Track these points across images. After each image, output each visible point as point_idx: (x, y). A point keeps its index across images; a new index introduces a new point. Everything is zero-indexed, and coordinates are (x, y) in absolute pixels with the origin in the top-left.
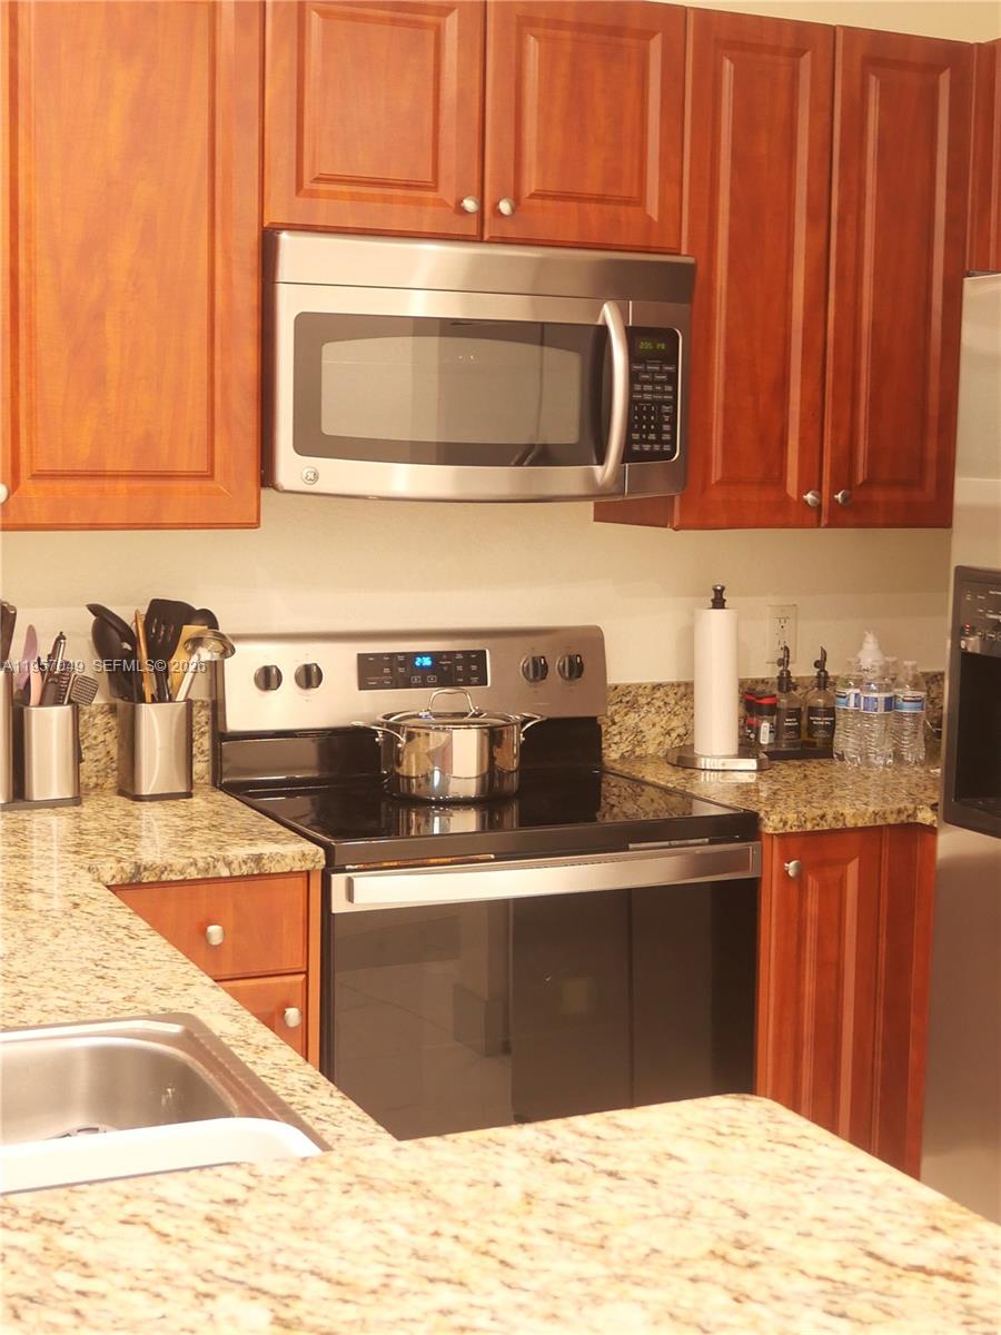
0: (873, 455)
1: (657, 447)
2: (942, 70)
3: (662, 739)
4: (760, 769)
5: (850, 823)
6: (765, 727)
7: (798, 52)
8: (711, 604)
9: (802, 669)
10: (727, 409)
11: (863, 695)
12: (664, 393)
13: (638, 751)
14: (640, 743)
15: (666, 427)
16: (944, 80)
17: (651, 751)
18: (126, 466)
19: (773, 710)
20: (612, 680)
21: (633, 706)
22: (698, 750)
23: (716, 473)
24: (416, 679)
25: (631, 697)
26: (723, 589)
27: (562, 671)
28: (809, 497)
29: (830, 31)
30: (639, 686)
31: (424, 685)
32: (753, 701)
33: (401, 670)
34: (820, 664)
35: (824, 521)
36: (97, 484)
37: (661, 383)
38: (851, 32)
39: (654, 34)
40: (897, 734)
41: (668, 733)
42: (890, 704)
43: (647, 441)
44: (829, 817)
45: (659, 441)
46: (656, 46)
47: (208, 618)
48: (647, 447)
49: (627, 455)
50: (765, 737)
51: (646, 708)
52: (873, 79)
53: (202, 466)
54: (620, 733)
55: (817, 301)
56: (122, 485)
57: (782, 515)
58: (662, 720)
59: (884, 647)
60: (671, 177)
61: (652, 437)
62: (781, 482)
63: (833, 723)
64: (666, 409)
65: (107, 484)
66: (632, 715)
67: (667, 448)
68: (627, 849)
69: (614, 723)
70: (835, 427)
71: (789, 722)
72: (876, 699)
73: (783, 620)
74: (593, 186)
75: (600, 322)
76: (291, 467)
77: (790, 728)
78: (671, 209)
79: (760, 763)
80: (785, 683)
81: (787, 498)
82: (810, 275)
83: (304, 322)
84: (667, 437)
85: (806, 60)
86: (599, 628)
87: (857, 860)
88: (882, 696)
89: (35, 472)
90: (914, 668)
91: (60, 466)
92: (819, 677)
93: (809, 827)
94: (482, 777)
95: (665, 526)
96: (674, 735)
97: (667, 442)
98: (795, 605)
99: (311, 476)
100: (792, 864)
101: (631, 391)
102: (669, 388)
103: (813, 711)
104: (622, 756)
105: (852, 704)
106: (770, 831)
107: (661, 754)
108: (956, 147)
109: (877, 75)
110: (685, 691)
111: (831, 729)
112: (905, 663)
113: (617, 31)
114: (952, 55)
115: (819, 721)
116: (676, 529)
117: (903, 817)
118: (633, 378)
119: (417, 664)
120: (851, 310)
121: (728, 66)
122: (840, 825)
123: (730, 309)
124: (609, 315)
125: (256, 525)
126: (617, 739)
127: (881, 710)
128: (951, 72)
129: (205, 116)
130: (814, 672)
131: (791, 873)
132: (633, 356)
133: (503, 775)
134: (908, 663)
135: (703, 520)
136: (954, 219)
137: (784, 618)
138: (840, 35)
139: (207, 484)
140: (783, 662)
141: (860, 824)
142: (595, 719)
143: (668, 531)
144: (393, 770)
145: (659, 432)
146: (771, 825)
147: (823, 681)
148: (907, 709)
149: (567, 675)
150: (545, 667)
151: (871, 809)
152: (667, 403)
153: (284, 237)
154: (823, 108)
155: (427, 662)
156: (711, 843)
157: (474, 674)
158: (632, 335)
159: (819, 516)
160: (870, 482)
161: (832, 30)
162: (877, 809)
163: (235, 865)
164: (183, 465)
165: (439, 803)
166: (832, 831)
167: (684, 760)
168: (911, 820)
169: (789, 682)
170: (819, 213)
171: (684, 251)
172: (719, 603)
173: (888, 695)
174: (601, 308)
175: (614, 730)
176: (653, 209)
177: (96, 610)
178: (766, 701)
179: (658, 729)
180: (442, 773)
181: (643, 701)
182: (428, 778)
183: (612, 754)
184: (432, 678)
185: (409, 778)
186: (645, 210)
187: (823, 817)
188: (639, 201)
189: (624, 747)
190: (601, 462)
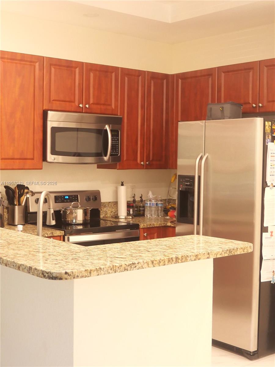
0: (153, 154)
1: (115, 153)
2: (164, 79)
3: (110, 213)
4: (132, 218)
5: (155, 226)
6: (131, 210)
7: (139, 76)
8: (121, 185)
9: (138, 199)
10: (127, 146)
11: (151, 203)
12: (117, 142)
13: (106, 216)
14: (106, 214)
15: (117, 149)
16: (165, 81)
17: (109, 216)
18: (18, 157)
19: (133, 207)
20: (102, 201)
21: (105, 206)
22: (119, 215)
23: (125, 159)
24: (65, 201)
25: (105, 205)
26: (123, 182)
27: (93, 199)
28: (142, 163)
29: (144, 72)
30: (106, 202)
31: (67, 202)
32: (129, 206)
33: (63, 199)
34: (141, 197)
35: (145, 168)
36: (13, 160)
37: (116, 140)
38: (148, 72)
39: (113, 72)
40: (158, 211)
41: (112, 212)
42: (157, 204)
43: (114, 152)
44: (152, 225)
45: (116, 152)
46: (113, 74)
47: (27, 188)
48: (114, 153)
49: (111, 155)
50: (131, 212)
51: (108, 207)
52: (152, 81)
53: (32, 157)
54: (103, 212)
55: (143, 125)
56: (17, 161)
57: (137, 166)
58: (111, 209)
59: (153, 194)
60: (116, 100)
61: (115, 151)
62: (136, 160)
63: (144, 209)
64: (117, 146)
65: (15, 161)
66: (105, 208)
67: (117, 153)
68: (116, 231)
69: (102, 210)
70: (146, 149)
71: (136, 209)
72: (154, 204)
73: (132, 189)
74: (102, 102)
75: (105, 129)
76: (50, 157)
77: (136, 210)
78: (116, 106)
79: (132, 217)
80: (134, 201)
81: (138, 163)
82: (141, 119)
83: (53, 129)
84: (117, 151)
85: (140, 77)
86: (99, 191)
87: (156, 233)
88: (155, 203)
89: (2, 158)
90: (161, 197)
91: (6, 157)
92: (141, 200)
93: (148, 226)
94: (83, 220)
95: (115, 169)
96: (113, 212)
97: (117, 152)
98: (135, 186)
99: (54, 159)
100: (145, 234)
101: (112, 142)
102: (118, 142)
103: (140, 207)
104: (103, 217)
105: (149, 205)
106: (142, 227)
107: (111, 216)
108: (167, 94)
109: (153, 80)
110: (116, 203)
111: (144, 210)
112: (159, 196)
113: (107, 72)
114: (166, 76)
115: (141, 209)
116: (118, 169)
117: (165, 225)
118: (112, 140)
119: (65, 198)
120: (149, 126)
121: (126, 79)
122: (154, 226)
123: (127, 126)
124: (107, 127)
125: (41, 169)
126: (102, 213)
127: (155, 206)
128: (166, 80)
129: (33, 88)
130: (140, 199)
131: (145, 235)
132: (112, 136)
133: (87, 220)
134: (160, 196)
135: (123, 168)
136: (167, 109)
137: (133, 188)
138: (146, 73)
139: (33, 161)
140: (134, 197)
141: (157, 226)
142: (98, 209)
143: (116, 170)
144: (65, 220)
145: (116, 150)
146: (142, 226)
147: (142, 201)
148: (160, 205)
149: (94, 200)
150: (90, 198)
151: (159, 223)
152: (117, 144)
153: (49, 112)
154: (143, 86)
155: (67, 197)
156: (130, 230)
157: (76, 200)
158: (111, 131)
159: (144, 167)
160: (153, 160)
161: (145, 71)
162: (160, 223)
163: (48, 234)
164: (29, 157)
165: (74, 225)
166: (153, 227)
167: (117, 217)
168: (166, 225)
169: (135, 201)
170: (143, 107)
171: (119, 115)
172: (122, 185)
173: (156, 203)
174: (105, 126)
175: (101, 211)
176: (113, 106)
177: (6, 187)
178: (131, 205)
179: (110, 211)
180: (75, 220)
181: (107, 205)
182: (72, 221)
183: (101, 216)
184: (69, 201)
185: (68, 221)
186: (112, 107)
187: (151, 224)
188: (111, 105)
189: (104, 215)
190: (106, 156)
